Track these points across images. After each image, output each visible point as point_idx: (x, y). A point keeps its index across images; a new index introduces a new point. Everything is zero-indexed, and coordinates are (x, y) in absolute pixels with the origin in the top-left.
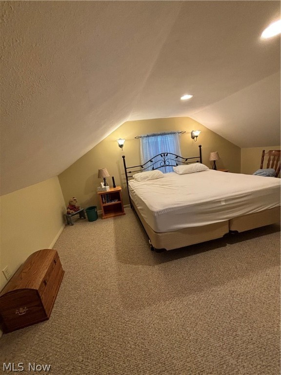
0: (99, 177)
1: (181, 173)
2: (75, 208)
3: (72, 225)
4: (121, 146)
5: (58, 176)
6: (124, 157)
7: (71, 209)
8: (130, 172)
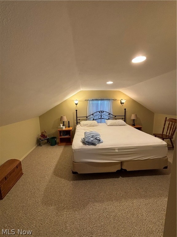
0: (60, 120)
1: (108, 125)
2: (45, 136)
3: (41, 146)
4: (76, 104)
5: (39, 117)
6: (76, 111)
7: (42, 137)
8: (79, 120)
